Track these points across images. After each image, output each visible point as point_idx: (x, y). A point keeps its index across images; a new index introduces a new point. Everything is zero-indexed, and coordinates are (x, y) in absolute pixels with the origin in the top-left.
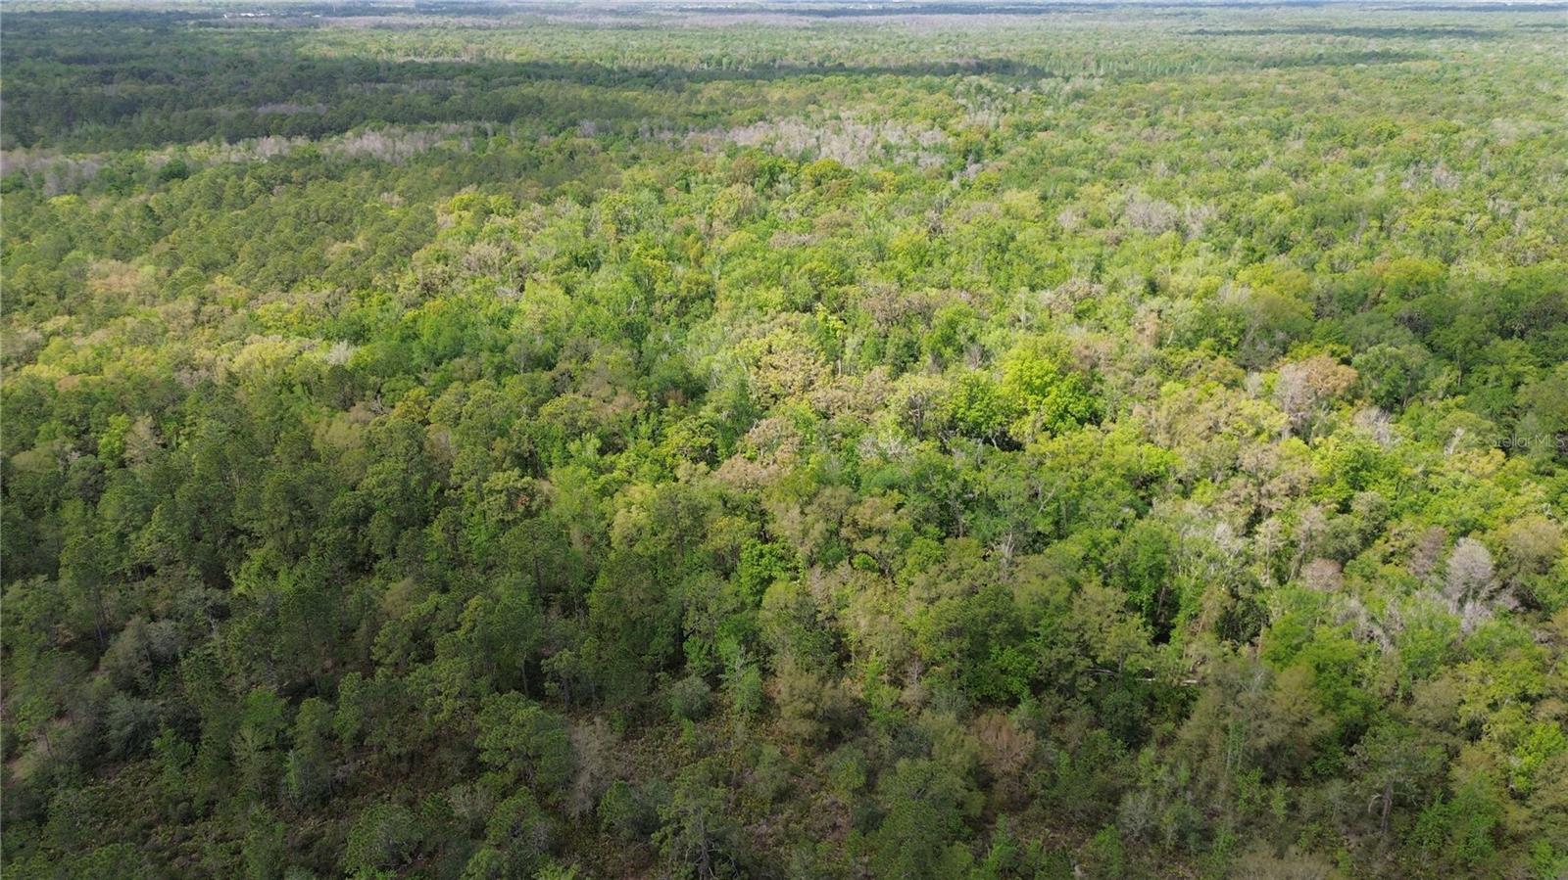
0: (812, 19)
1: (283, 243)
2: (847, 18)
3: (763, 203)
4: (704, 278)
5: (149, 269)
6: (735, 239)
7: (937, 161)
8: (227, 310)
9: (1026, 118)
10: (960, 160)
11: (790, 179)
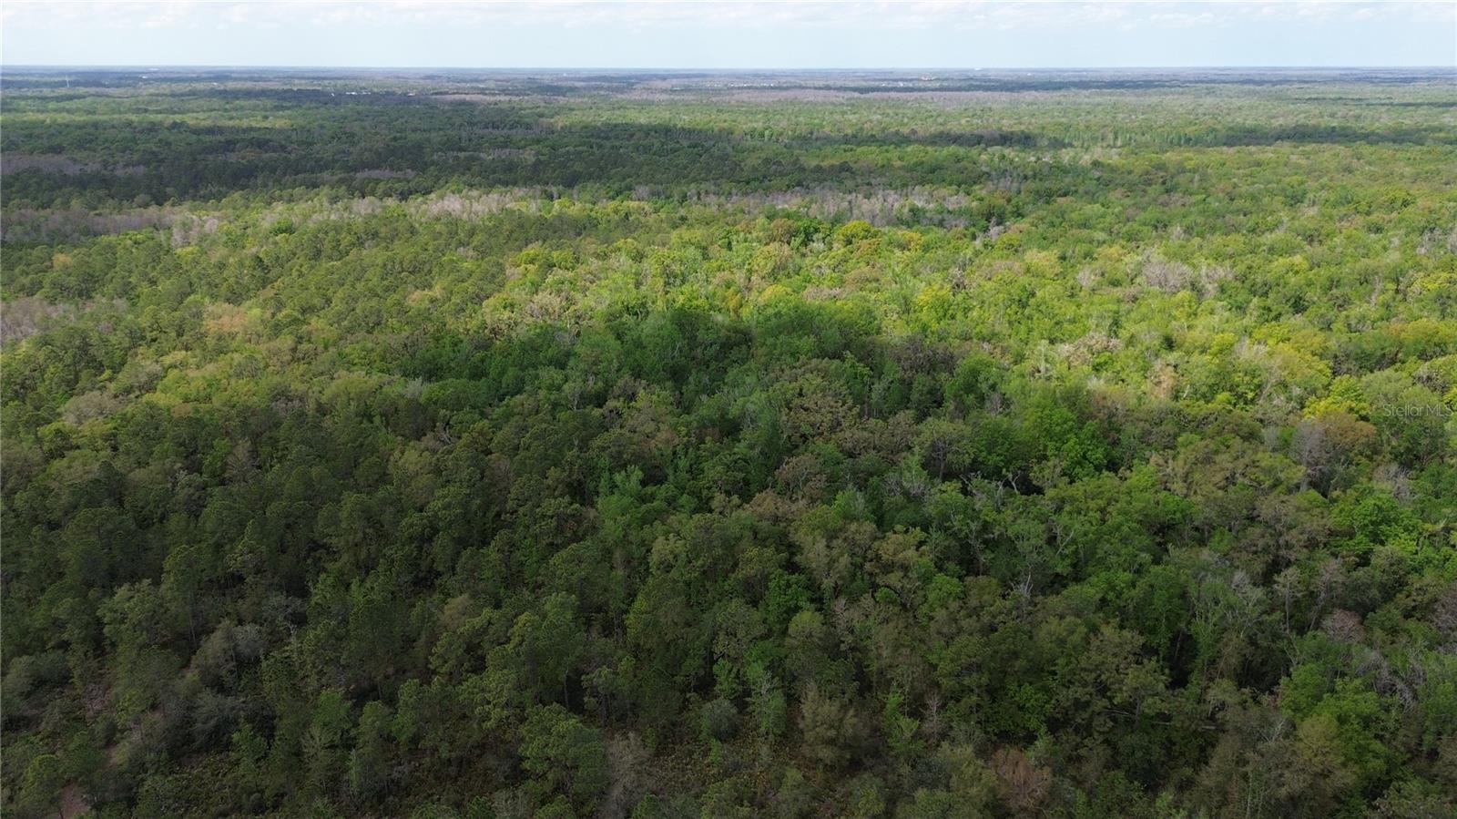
0: (847, 95)
1: (370, 290)
2: (879, 94)
3: (798, 260)
4: (742, 325)
5: (256, 312)
6: (771, 292)
7: (962, 223)
8: (321, 348)
9: (1047, 183)
10: (984, 222)
11: (824, 239)
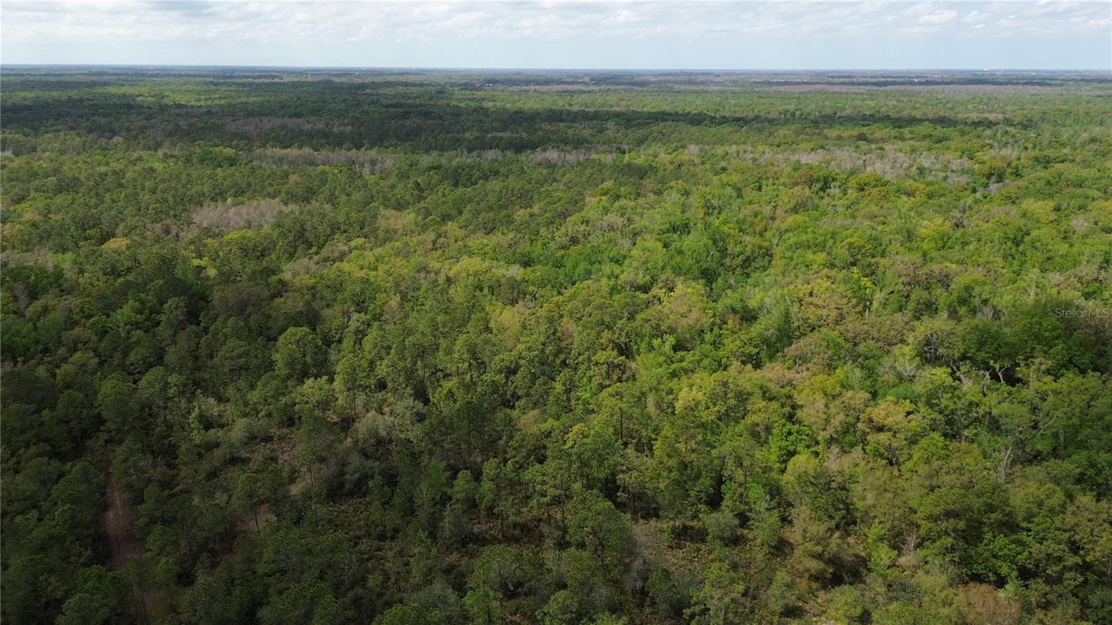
0: (867, 88)
2: (896, 87)
3: (816, 201)
4: (765, 244)
5: (413, 216)
6: (791, 220)
7: (964, 180)
8: (452, 241)
9: (1046, 153)
10: (984, 180)
11: (840, 186)
